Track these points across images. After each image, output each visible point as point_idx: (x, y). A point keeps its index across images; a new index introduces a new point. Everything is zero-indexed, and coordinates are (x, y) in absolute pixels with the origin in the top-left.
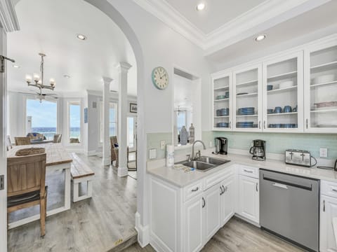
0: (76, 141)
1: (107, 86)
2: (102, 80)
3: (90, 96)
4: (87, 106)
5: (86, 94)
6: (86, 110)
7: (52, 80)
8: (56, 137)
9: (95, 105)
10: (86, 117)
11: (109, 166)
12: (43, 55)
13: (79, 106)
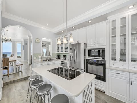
0: (20, 57)
1: (30, 38)
2: (28, 36)
3: (24, 41)
4: (23, 45)
5: (23, 40)
6: (23, 46)
7: (10, 38)
8: (11, 55)
9: (26, 44)
10: (23, 48)
11: (30, 64)
12: (7, 31)
13: (21, 44)
